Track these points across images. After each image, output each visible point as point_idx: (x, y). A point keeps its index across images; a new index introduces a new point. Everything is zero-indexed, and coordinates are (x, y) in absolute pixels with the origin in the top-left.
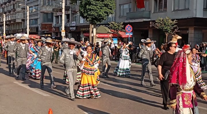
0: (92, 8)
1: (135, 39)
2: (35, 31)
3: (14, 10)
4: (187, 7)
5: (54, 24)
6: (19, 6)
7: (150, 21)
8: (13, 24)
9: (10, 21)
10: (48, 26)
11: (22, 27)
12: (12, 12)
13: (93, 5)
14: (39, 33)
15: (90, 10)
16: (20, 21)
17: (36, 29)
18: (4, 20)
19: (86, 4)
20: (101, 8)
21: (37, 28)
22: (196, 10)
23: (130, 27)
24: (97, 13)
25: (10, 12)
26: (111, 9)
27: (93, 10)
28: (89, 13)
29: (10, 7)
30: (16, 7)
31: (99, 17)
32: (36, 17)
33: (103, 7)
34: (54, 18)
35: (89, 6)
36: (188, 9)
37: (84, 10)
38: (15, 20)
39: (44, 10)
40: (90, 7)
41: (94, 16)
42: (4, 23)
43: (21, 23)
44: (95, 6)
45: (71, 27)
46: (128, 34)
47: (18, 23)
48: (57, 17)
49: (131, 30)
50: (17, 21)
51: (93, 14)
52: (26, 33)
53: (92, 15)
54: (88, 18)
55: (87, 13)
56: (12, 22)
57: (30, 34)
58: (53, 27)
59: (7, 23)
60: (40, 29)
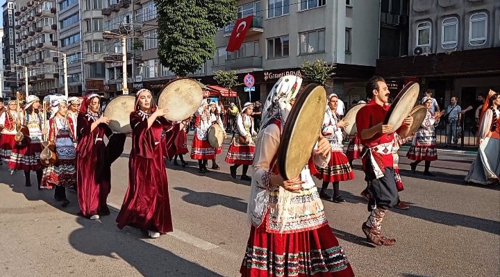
0: (180, 50)
2: (77, 92)
3: (41, 61)
4: (321, 49)
5: (107, 79)
6: (49, 56)
7: (264, 72)
8: (40, 82)
9: (35, 78)
10: (97, 83)
11: (54, 86)
12: (37, 65)
13: (182, 45)
14: (83, 93)
15: (178, 53)
16: (52, 77)
17: (77, 88)
18: (26, 76)
19: (170, 43)
20: (195, 50)
21: (80, 87)
22: (335, 53)
24: (188, 57)
25: (34, 63)
26: (210, 52)
27: (182, 53)
28: (176, 57)
29: (34, 56)
30: (44, 56)
31: (192, 63)
32: (76, 71)
33: (198, 47)
34: (107, 71)
35: (176, 46)
36: (324, 52)
37: (167, 53)
38: (42, 76)
39: (90, 59)
40: (177, 48)
41: (184, 63)
42: (27, 80)
43: (53, 80)
44: (185, 46)
45: (136, 83)
46: (249, 90)
47: (49, 80)
48: (111, 70)
49: (252, 83)
50: (47, 77)
51: (182, 60)
52: (64, 94)
53: (180, 61)
54: (175, 66)
55: (172, 57)
56: (38, 79)
57: (70, 95)
58: (104, 84)
59: (31, 81)
60: (83, 88)
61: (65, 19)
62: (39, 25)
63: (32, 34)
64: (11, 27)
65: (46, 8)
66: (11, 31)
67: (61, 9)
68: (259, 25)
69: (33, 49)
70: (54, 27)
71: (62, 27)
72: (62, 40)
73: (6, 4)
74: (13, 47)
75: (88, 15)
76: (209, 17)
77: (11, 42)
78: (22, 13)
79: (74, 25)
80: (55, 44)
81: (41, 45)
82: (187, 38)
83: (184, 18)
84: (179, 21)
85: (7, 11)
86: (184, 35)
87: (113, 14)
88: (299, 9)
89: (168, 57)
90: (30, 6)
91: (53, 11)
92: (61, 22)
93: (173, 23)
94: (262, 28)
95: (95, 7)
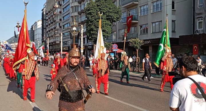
1: (129, 53)
2: (68, 49)
5: (79, 44)
9: (52, 43)
11: (60, 47)
15: (93, 34)
16: (59, 43)
18: (48, 42)
21: (69, 47)
23: (116, 46)
25: (52, 36)
28: (92, 36)
34: (79, 40)
35: (92, 31)
37: (89, 34)
38: (55, 42)
44: (96, 31)
46: (115, 50)
50: (57, 43)
51: (95, 37)
54: (92, 40)
55: (91, 36)
58: (78, 46)
61: (65, 16)
62: (55, 19)
63: (52, 23)
64: (45, 19)
65: (58, 11)
66: (45, 21)
67: (64, 11)
68: (136, 19)
69: (52, 30)
70: (61, 20)
71: (64, 20)
72: (64, 26)
73: (43, 9)
74: (45, 29)
75: (73, 15)
76: (107, 18)
77: (45, 26)
78: (49, 13)
79: (68, 19)
80: (61, 27)
81: (55, 28)
82: (97, 28)
83: (95, 20)
84: (93, 21)
85: (43, 12)
86: (95, 27)
87: (82, 14)
88: (152, 12)
89: (90, 36)
90: (51, 10)
91: (60, 12)
92: (63, 17)
93: (91, 22)
94: (138, 20)
95: (76, 11)
